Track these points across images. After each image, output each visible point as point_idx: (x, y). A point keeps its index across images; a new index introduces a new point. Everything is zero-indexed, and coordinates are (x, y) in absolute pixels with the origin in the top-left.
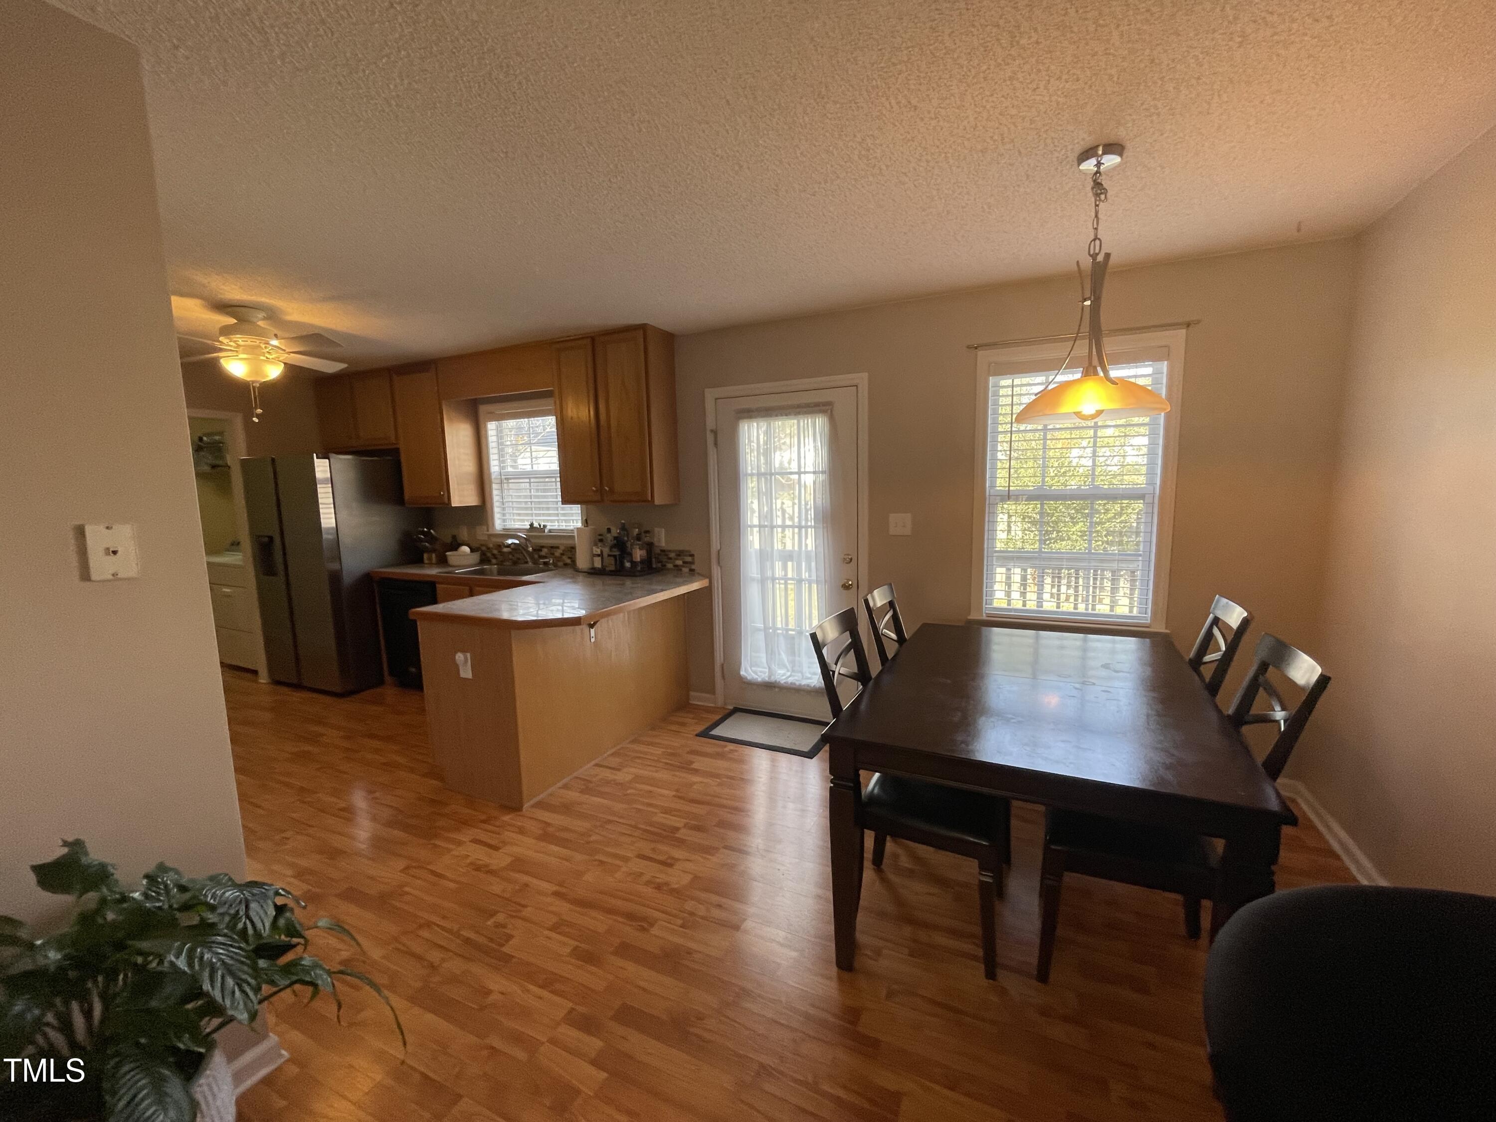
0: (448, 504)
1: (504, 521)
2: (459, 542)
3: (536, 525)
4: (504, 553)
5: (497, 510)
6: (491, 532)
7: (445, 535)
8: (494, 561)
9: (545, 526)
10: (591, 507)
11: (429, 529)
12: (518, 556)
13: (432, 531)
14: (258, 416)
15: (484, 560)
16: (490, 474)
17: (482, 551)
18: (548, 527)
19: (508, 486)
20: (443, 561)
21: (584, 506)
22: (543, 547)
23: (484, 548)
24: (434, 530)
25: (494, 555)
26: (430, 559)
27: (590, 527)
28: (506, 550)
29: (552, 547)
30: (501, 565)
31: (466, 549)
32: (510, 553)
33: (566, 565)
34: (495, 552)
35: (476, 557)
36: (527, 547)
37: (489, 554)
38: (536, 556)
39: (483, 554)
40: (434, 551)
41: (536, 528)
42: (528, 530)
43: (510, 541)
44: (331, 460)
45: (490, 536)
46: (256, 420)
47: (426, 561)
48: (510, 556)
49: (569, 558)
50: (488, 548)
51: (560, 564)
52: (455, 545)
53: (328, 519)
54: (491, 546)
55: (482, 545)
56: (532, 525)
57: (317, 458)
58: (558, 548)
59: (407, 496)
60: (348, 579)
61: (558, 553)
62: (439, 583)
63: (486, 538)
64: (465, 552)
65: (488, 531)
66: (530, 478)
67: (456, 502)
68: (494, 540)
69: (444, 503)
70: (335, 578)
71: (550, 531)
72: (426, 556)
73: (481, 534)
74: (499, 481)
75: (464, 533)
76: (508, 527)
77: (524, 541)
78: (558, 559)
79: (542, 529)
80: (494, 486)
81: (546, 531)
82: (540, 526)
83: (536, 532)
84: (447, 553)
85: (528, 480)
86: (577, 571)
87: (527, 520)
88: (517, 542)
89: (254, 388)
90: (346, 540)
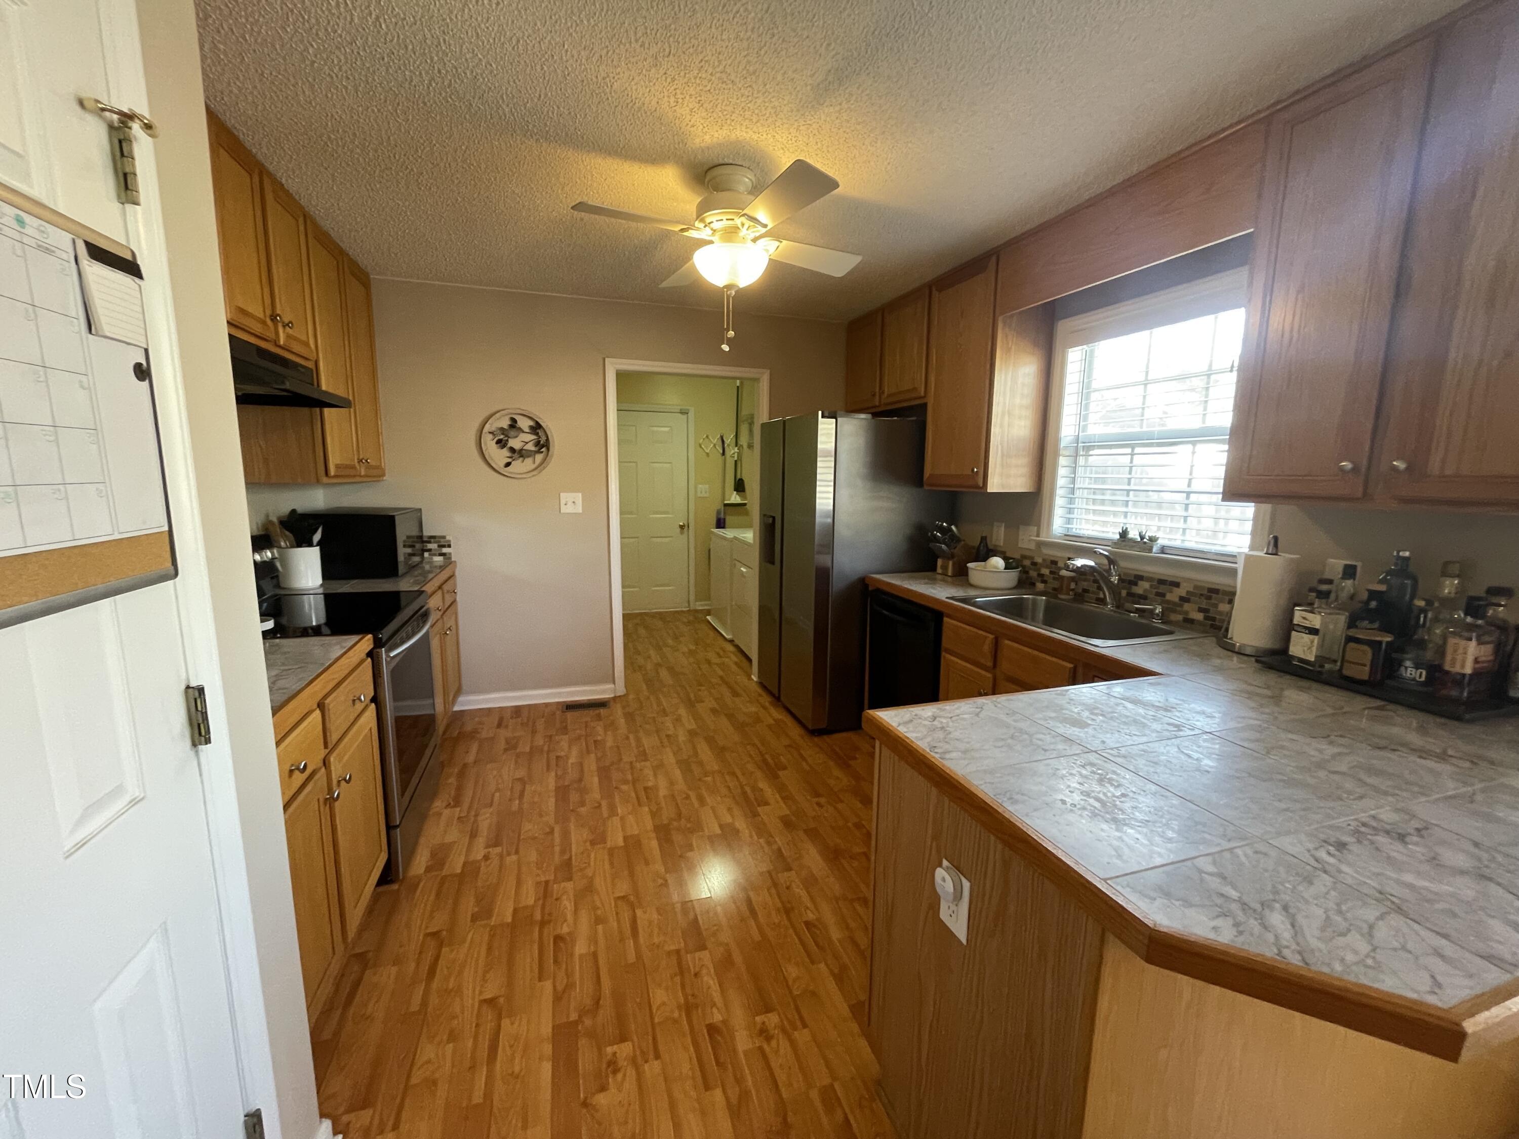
0: (981, 488)
1: (1069, 521)
2: (990, 547)
3: (1133, 534)
4: (1062, 577)
5: (1060, 502)
6: (1043, 538)
7: (971, 534)
8: (1040, 586)
9: (1153, 540)
10: (1288, 509)
11: (950, 524)
12: (1085, 585)
13: (953, 527)
14: (730, 342)
15: (1024, 583)
16: (1057, 440)
17: (1024, 567)
18: (1161, 542)
19: (1086, 460)
20: (961, 575)
21: (1267, 507)
22: (1141, 578)
23: (1027, 563)
24: (956, 527)
25: (1041, 575)
26: (945, 568)
27: (1285, 557)
28: (1064, 573)
29: (1162, 582)
30: (1056, 597)
31: (997, 562)
32: (1072, 579)
33: (1189, 622)
34: (1046, 571)
35: (1012, 576)
36: (1110, 575)
37: (1033, 574)
38: (1124, 593)
39: (1025, 571)
40: (952, 557)
41: (1133, 541)
42: (1115, 544)
43: (1079, 562)
44: (839, 419)
45: (1040, 544)
46: (726, 348)
47: (939, 570)
48: (1073, 586)
49: (1201, 610)
50: (1034, 564)
51: (1175, 617)
52: (983, 553)
53: (824, 499)
54: (1039, 560)
55: (1024, 557)
56: (1124, 534)
57: (823, 417)
58: (1177, 585)
59: (927, 473)
60: (837, 584)
61: (1173, 596)
62: (949, 616)
63: (1032, 546)
64: (996, 567)
65: (1038, 536)
66: (1133, 447)
67: (995, 485)
68: (1046, 551)
69: (977, 487)
70: (823, 575)
71: (1163, 550)
72: (940, 562)
73: (1026, 540)
74: (1070, 452)
75: (999, 535)
76: (1074, 532)
77: (1106, 562)
78: (1170, 608)
79: (1146, 543)
80: (1062, 461)
81: (1154, 550)
82: (1142, 538)
83: (1131, 548)
84: (969, 565)
85: (1129, 450)
86: (1230, 648)
87: (1114, 524)
88: (1091, 563)
89: (728, 297)
90: (842, 532)
